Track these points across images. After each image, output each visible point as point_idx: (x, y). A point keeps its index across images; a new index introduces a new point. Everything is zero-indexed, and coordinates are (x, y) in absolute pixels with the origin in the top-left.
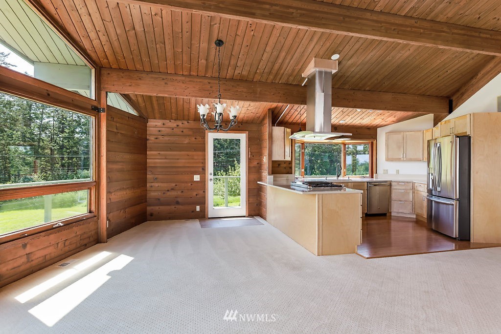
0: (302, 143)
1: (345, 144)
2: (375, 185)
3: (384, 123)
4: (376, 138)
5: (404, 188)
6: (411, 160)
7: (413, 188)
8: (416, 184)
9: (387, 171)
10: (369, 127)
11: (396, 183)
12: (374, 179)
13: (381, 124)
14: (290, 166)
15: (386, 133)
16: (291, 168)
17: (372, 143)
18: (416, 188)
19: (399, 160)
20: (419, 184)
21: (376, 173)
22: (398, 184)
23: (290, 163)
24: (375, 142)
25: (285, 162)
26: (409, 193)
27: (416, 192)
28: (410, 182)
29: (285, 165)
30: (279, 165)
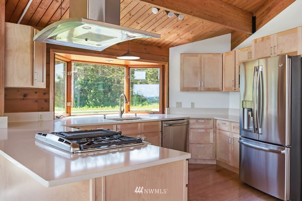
0: (68, 62)
1: (128, 67)
2: (170, 125)
3: (178, 41)
4: (168, 61)
5: (203, 126)
6: (209, 90)
7: (215, 127)
8: (218, 121)
9: (181, 103)
10: (160, 45)
11: (194, 121)
12: (166, 116)
13: (175, 41)
14: (46, 97)
15: (181, 54)
16: (47, 101)
17: (163, 67)
18: (218, 127)
19: (196, 89)
20: (222, 122)
21: (168, 107)
22: (197, 122)
23: (46, 92)
24: (166, 66)
25: (37, 91)
26: (209, 133)
27: (218, 131)
28: (210, 119)
29: (36, 97)
30: (25, 96)
